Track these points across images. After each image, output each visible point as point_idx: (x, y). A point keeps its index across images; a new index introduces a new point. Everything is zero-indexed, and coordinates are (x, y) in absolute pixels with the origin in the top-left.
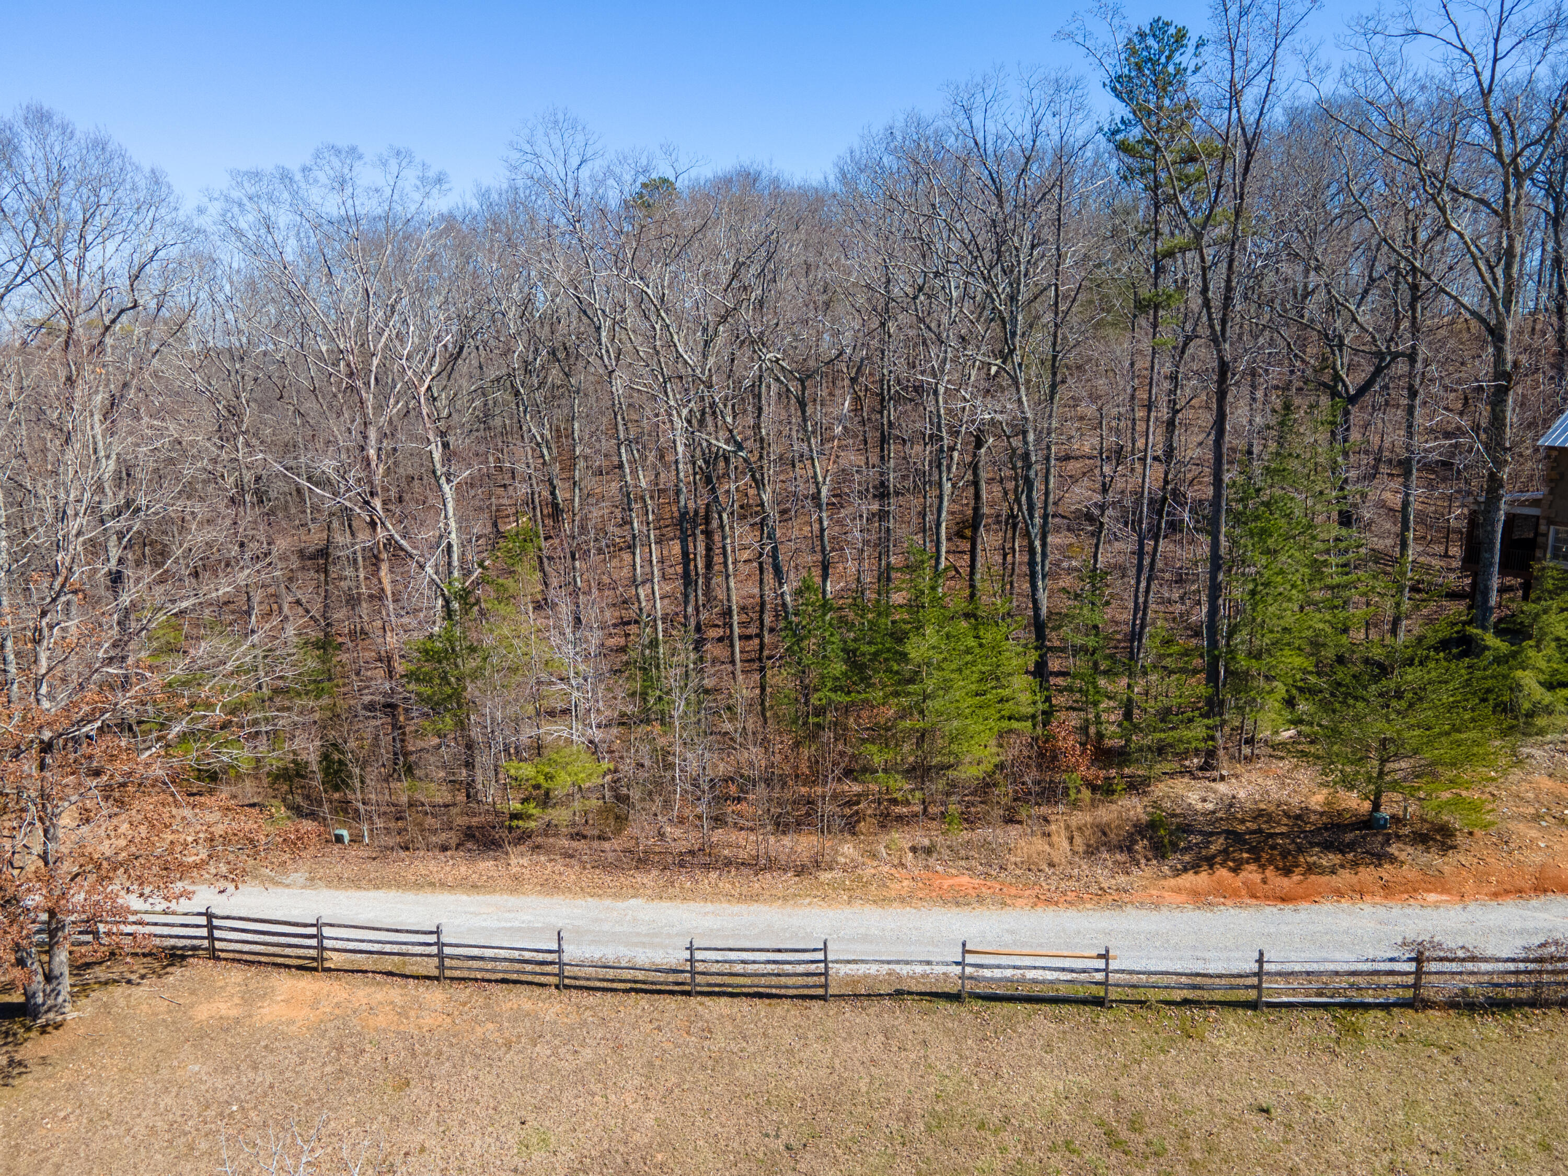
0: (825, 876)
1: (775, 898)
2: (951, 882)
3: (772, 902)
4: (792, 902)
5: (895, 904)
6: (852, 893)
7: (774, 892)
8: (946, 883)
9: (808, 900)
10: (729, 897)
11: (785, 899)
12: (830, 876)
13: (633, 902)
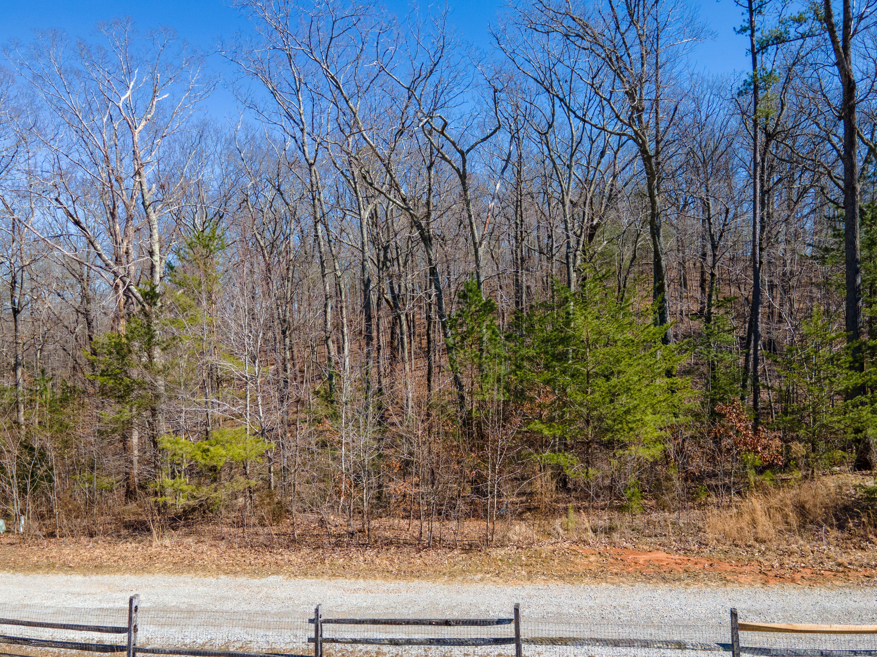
0: (498, 553)
1: (438, 574)
2: (647, 557)
3: (436, 578)
4: (460, 578)
5: (587, 580)
6: (531, 568)
7: (439, 568)
8: (642, 558)
9: (479, 576)
10: (386, 573)
11: (452, 575)
12: (503, 552)
13: (272, 579)
